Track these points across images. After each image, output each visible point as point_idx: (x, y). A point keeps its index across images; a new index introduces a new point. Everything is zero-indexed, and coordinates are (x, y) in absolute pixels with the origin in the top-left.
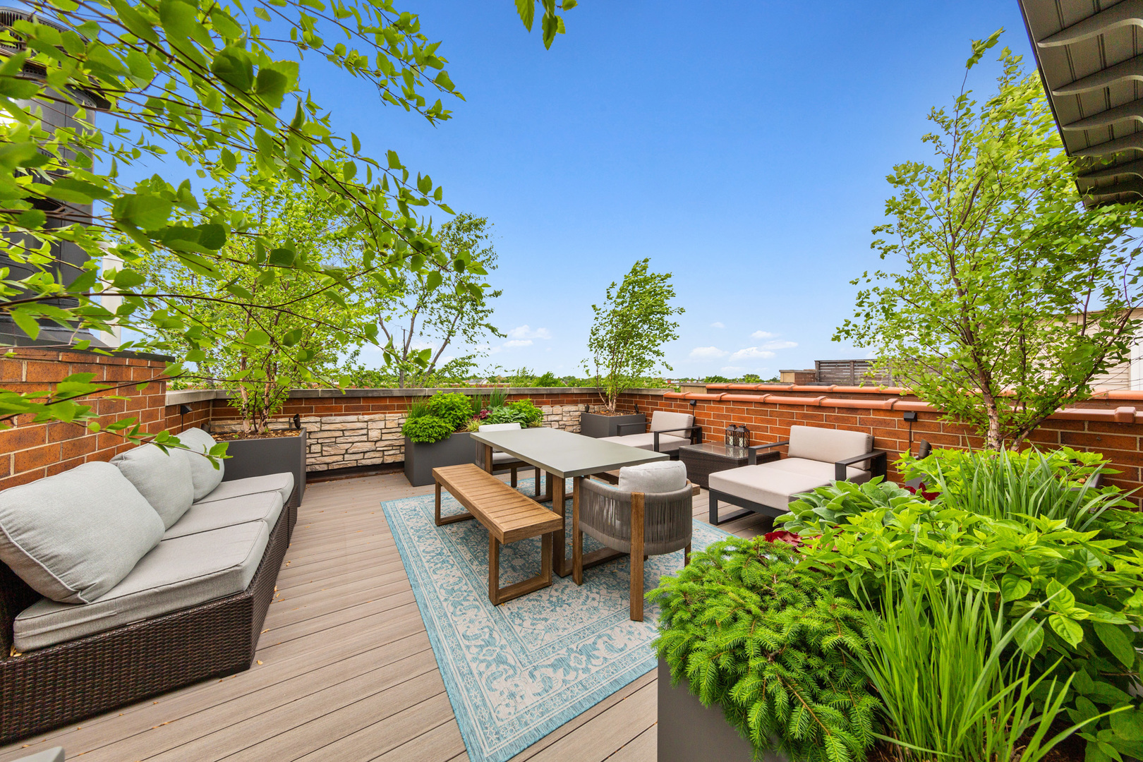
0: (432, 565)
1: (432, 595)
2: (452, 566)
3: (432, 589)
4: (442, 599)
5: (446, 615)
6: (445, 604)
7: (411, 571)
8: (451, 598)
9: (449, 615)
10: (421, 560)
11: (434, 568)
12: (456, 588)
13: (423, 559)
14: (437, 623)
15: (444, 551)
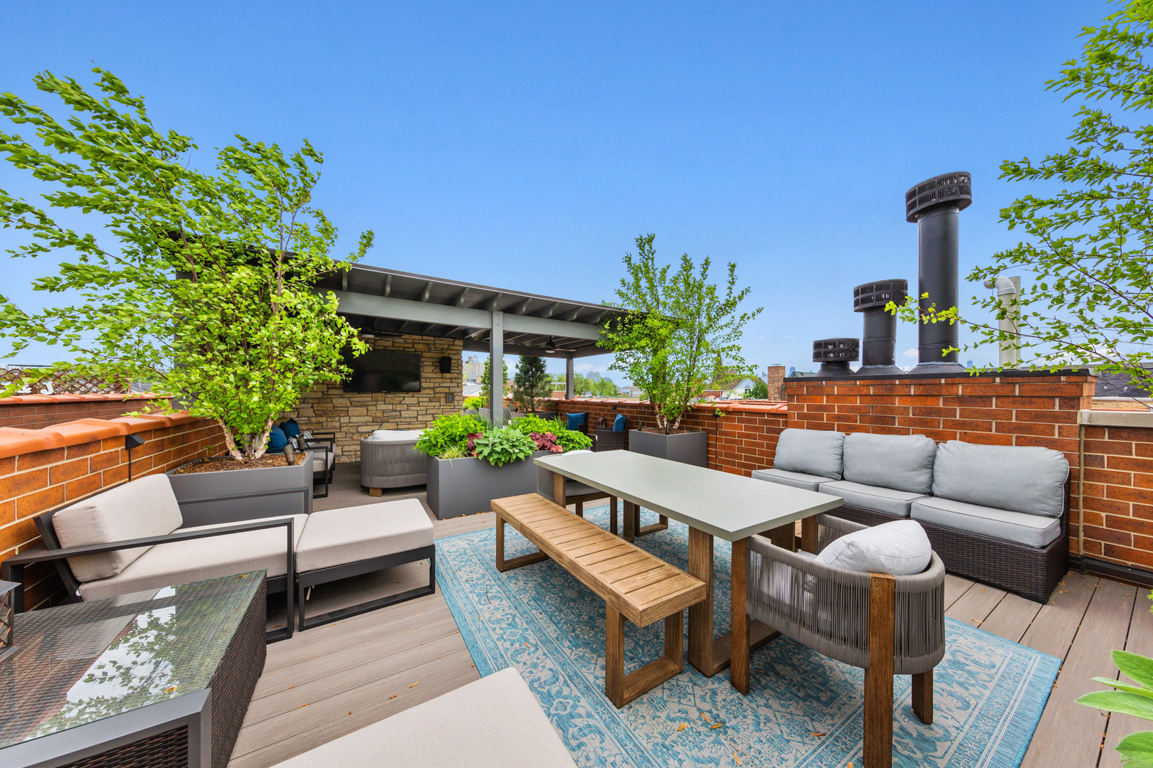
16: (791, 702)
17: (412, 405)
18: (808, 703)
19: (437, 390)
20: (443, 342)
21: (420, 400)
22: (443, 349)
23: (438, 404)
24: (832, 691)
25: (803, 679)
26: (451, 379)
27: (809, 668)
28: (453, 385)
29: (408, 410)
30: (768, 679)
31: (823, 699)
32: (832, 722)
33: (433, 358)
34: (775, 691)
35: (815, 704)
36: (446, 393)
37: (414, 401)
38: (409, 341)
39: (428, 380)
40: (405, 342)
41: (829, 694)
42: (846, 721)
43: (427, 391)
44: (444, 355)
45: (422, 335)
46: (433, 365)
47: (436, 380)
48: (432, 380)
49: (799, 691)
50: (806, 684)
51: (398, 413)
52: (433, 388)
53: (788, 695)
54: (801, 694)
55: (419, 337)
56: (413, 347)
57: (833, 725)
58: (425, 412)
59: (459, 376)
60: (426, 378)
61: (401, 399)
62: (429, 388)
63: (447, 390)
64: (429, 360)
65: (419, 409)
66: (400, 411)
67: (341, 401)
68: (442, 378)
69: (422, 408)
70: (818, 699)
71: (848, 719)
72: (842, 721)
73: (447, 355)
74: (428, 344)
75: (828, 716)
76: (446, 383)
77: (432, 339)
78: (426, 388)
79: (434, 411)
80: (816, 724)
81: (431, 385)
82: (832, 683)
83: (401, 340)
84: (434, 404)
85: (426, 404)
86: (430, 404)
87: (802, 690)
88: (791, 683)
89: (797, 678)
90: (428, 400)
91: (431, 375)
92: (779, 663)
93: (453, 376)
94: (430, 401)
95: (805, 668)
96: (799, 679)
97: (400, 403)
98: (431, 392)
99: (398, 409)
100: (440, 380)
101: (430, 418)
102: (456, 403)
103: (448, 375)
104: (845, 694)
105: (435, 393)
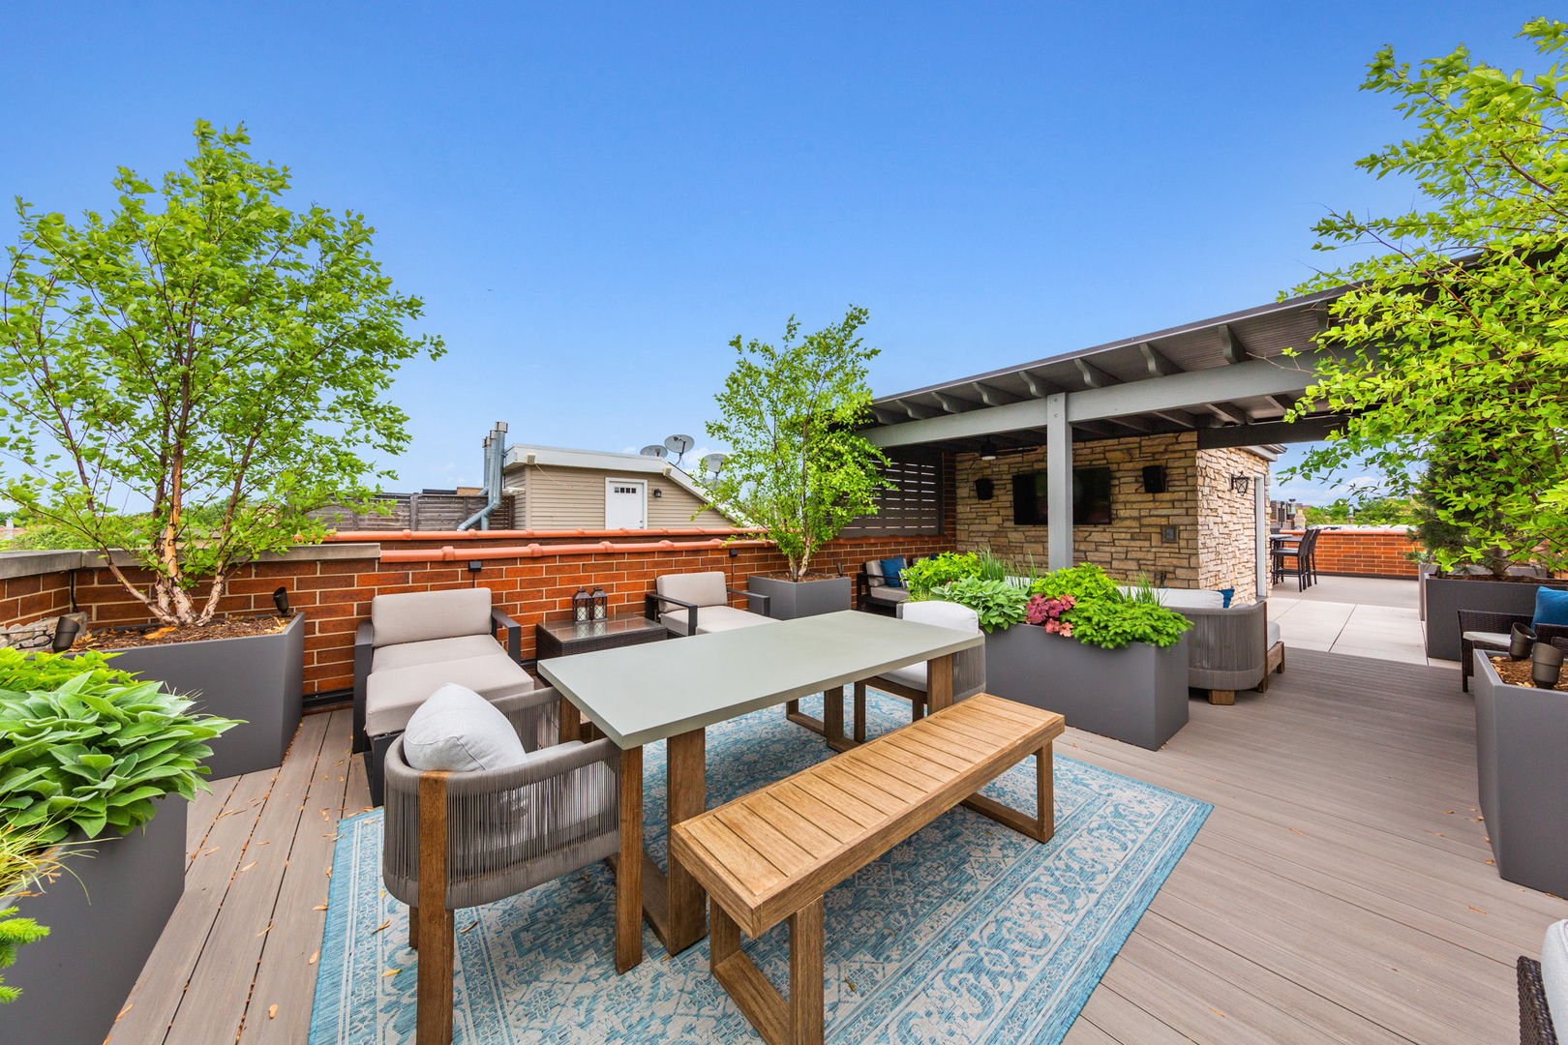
0: (1025, 961)
1: (1102, 913)
2: (999, 922)
3: (1087, 921)
4: (1094, 897)
5: (1117, 878)
6: (1100, 889)
7: (1078, 989)
8: (1083, 886)
9: (1112, 876)
10: (1025, 997)
11: (1031, 952)
12: (1055, 889)
13: (1017, 995)
14: (1139, 881)
15: (958, 962)
16: (534, 901)
17: (1103, 544)
18: (526, 916)
19: (1146, 521)
20: (1156, 442)
21: (1116, 536)
22: (1154, 454)
23: (1147, 544)
24: (530, 951)
25: (562, 927)
26: (1173, 502)
27: (577, 942)
28: (1175, 512)
29: (1096, 550)
30: (576, 890)
31: (523, 935)
32: (492, 929)
33: (1136, 470)
34: (554, 892)
35: (522, 923)
36: (1161, 526)
37: (1106, 537)
38: (1098, 450)
39: (1128, 506)
40: (1092, 453)
41: (527, 945)
42: (485, 943)
43: (1127, 523)
44: (1157, 463)
45: (1119, 437)
46: (1136, 482)
47: (1143, 506)
48: (1134, 506)
49: (547, 914)
50: (553, 926)
51: (1083, 556)
52: (1139, 518)
53: (545, 902)
54: (540, 915)
55: (1115, 441)
56: (1105, 458)
57: (488, 928)
58: (1123, 556)
59: (1190, 496)
60: (1125, 503)
61: (1087, 534)
62: (1131, 518)
63: (1164, 522)
64: (1130, 474)
65: (1113, 549)
66: (1085, 552)
67: (1015, 535)
68: (1154, 501)
69: (1119, 549)
70: (526, 929)
71: (487, 948)
72: (488, 939)
73: (1163, 463)
74: (1128, 450)
75: (500, 928)
76: (1160, 509)
77: (1137, 439)
78: (1126, 518)
79: (1140, 555)
80: (500, 912)
81: (1135, 513)
82: (542, 957)
83: (1086, 451)
84: (1139, 543)
85: (1125, 543)
86: (1133, 543)
87: (546, 918)
88: (559, 910)
89: (564, 921)
90: (1129, 536)
91: (1133, 498)
92: (596, 909)
93: (1176, 496)
94: (1133, 539)
95: (579, 936)
96: (562, 922)
97: (1085, 541)
98: (1135, 524)
99: (1082, 548)
100: (1151, 505)
101: (1133, 565)
102: (1183, 543)
103: (1166, 496)
104: (519, 964)
105: (1142, 526)
